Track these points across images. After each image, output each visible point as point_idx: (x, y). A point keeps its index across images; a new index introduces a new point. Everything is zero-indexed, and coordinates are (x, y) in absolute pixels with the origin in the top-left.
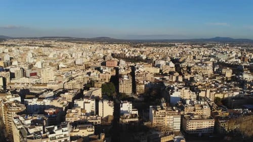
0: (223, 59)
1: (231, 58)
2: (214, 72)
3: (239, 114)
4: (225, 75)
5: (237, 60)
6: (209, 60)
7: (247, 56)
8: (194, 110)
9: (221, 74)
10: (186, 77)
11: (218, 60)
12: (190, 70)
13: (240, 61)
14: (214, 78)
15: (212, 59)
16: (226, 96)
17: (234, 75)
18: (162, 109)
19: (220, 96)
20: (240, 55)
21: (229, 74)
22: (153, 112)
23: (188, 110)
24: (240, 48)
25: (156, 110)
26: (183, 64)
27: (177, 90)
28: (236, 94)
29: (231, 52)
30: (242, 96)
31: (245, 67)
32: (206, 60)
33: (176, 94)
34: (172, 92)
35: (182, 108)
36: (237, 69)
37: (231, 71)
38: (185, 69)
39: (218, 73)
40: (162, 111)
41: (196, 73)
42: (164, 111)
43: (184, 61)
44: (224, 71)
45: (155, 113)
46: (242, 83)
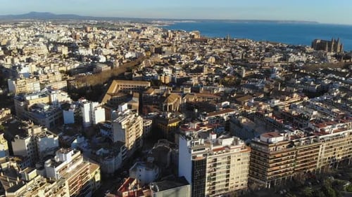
0: (53, 38)
1: (61, 37)
2: (50, 52)
3: (83, 76)
4: (61, 53)
5: (69, 39)
6: (38, 40)
7: (78, 34)
8: (48, 78)
9: (57, 53)
10: (22, 59)
11: (49, 40)
12: (22, 51)
13: (72, 40)
14: (52, 56)
15: (41, 39)
16: (69, 68)
17: (71, 52)
18: (21, 79)
19: (64, 69)
20: (69, 33)
21: (65, 51)
22: (14, 82)
23: (43, 78)
24: (67, 26)
25: (16, 80)
26: (11, 46)
27: (25, 66)
28: (77, 65)
29: (58, 31)
30: (83, 66)
31: (79, 44)
32: (34, 41)
33: (24, 70)
34: (20, 69)
35: (38, 78)
36: (72, 47)
37: (67, 48)
38: (16, 52)
39: (54, 51)
40: (21, 81)
41: (30, 54)
42: (24, 80)
43: (9, 43)
44: (59, 49)
45: (16, 83)
46: (80, 58)
